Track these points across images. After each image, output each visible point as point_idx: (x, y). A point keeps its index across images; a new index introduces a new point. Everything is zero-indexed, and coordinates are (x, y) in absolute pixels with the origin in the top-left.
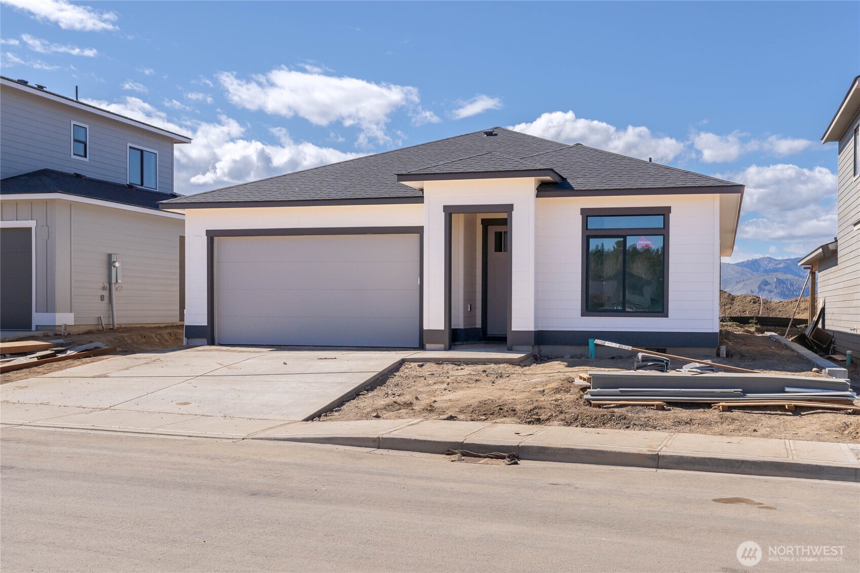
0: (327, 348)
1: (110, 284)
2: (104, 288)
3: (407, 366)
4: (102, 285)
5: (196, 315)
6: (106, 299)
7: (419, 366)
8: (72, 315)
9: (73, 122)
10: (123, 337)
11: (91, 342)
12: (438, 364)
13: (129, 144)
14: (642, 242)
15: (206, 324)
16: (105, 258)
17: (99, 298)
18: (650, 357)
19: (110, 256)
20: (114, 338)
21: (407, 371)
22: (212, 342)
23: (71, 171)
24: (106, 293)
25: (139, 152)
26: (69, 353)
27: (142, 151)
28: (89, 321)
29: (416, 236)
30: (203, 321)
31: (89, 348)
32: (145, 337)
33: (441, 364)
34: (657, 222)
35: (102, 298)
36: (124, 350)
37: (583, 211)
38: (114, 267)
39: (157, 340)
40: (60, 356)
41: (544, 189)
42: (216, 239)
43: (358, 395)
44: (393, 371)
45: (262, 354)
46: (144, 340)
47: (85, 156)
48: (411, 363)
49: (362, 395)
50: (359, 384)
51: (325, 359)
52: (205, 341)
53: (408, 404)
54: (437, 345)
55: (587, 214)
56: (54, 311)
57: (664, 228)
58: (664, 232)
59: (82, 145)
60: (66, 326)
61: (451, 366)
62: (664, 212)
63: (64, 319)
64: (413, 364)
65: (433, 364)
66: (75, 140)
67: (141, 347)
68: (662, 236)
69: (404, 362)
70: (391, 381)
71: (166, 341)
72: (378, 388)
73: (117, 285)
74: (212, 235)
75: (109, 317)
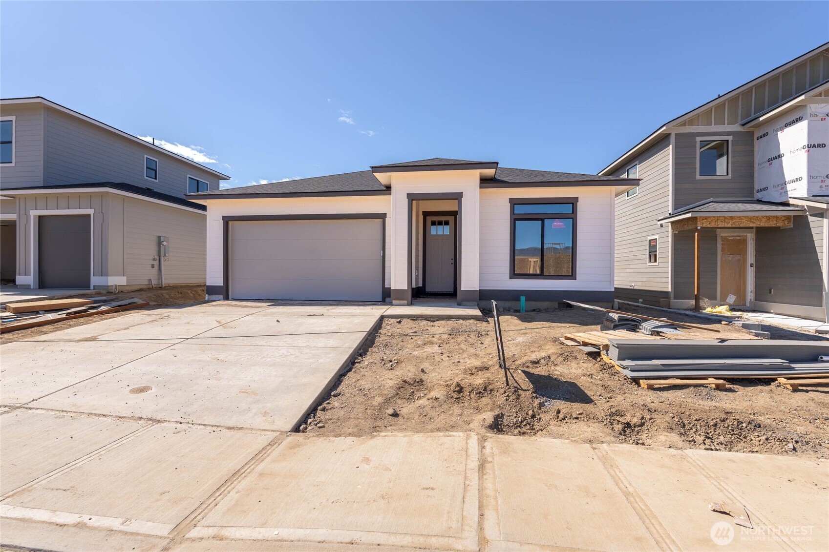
0: (313, 302)
1: (160, 257)
2: (154, 260)
3: (387, 322)
4: (152, 257)
5: (215, 278)
6: (156, 267)
7: (397, 322)
8: (125, 278)
9: (146, 156)
10: (162, 294)
11: (133, 298)
12: (414, 320)
13: (188, 176)
14: (556, 224)
15: (222, 285)
16: (155, 239)
17: (151, 266)
18: (628, 318)
19: (159, 237)
20: (154, 295)
21: (388, 327)
22: (227, 298)
23: (144, 187)
24: (156, 263)
25: (196, 182)
26: (103, 308)
27: (198, 181)
28: (142, 282)
29: (380, 221)
30: (220, 282)
31: (123, 304)
32: (181, 293)
33: (416, 320)
34: (568, 209)
35: (153, 266)
36: (159, 304)
37: (511, 200)
38: (163, 245)
39: (192, 295)
40: (92, 311)
41: (486, 182)
42: (230, 223)
43: (353, 363)
44: (377, 328)
45: (261, 309)
46: (180, 295)
47: (156, 179)
48: (390, 319)
49: (358, 362)
50: (352, 350)
51: (314, 315)
52: (221, 297)
53: (418, 382)
54: (401, 301)
55: (514, 202)
56: (107, 275)
57: (573, 213)
58: (572, 216)
59: (154, 172)
60: (116, 286)
61: (425, 322)
62: (573, 202)
63: (116, 281)
64: (392, 321)
65: (409, 320)
66: (147, 168)
67: (175, 301)
68: (571, 220)
69: (383, 318)
70: (380, 340)
71: (199, 295)
72: (370, 349)
73: (166, 258)
74: (227, 221)
75: (159, 279)
